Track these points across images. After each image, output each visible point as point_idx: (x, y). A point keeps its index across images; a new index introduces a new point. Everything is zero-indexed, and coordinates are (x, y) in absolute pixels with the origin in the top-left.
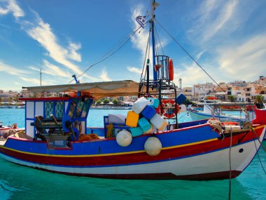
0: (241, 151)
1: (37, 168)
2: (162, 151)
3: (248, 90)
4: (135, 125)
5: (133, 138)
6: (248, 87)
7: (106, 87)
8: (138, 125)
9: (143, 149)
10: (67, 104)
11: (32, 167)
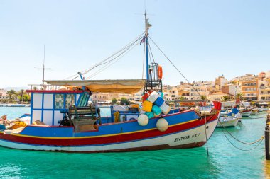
0: (208, 127)
1: (57, 151)
2: (169, 128)
3: (173, 92)
4: (150, 110)
5: (149, 119)
6: (173, 90)
7: (126, 84)
8: (152, 111)
9: (156, 127)
10: (78, 96)
11: (50, 151)
